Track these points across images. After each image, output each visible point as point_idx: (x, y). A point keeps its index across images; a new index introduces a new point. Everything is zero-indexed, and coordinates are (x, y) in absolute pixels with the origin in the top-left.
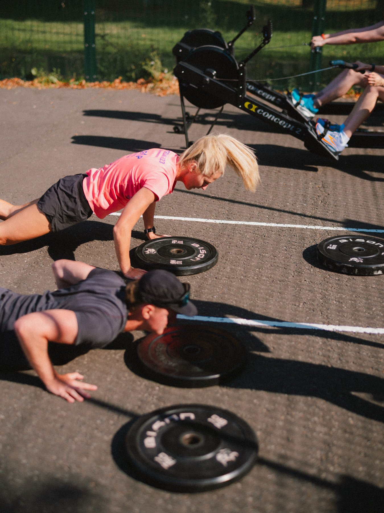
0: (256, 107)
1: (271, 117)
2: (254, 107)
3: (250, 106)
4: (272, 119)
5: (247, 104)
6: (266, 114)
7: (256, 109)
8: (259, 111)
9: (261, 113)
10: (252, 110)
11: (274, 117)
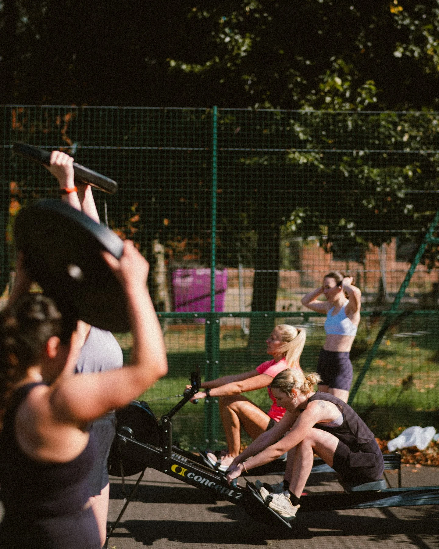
0: (186, 470)
1: (205, 482)
2: (184, 470)
3: (179, 470)
4: (206, 484)
5: (174, 468)
6: (199, 478)
7: (186, 473)
8: (189, 475)
9: (192, 478)
10: (180, 474)
11: (208, 481)
